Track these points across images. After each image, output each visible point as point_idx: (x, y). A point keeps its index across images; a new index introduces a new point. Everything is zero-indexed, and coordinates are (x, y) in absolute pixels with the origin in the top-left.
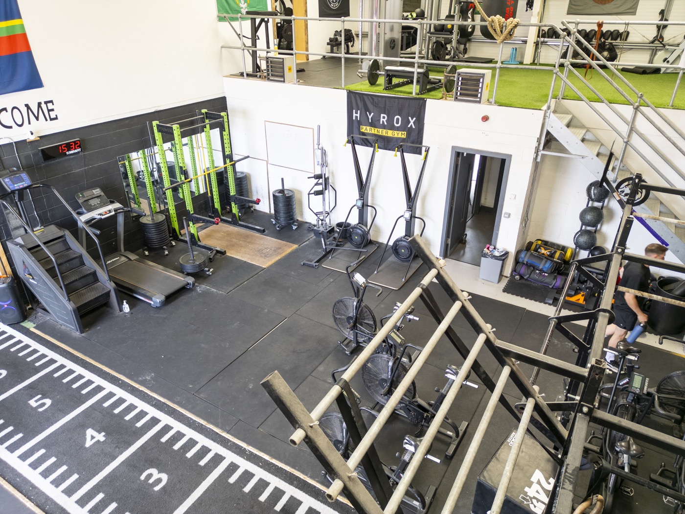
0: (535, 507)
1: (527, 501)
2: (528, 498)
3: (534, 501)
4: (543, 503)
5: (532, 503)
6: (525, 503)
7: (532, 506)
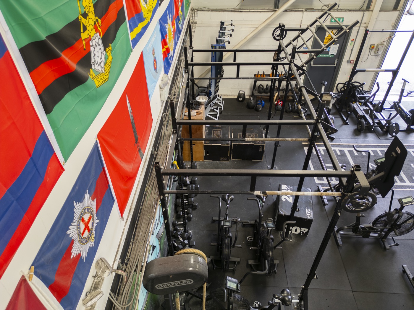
0: (285, 187)
1: (289, 188)
2: (289, 189)
3: (286, 189)
4: (283, 189)
5: (287, 188)
6: (289, 187)
7: (286, 186)
